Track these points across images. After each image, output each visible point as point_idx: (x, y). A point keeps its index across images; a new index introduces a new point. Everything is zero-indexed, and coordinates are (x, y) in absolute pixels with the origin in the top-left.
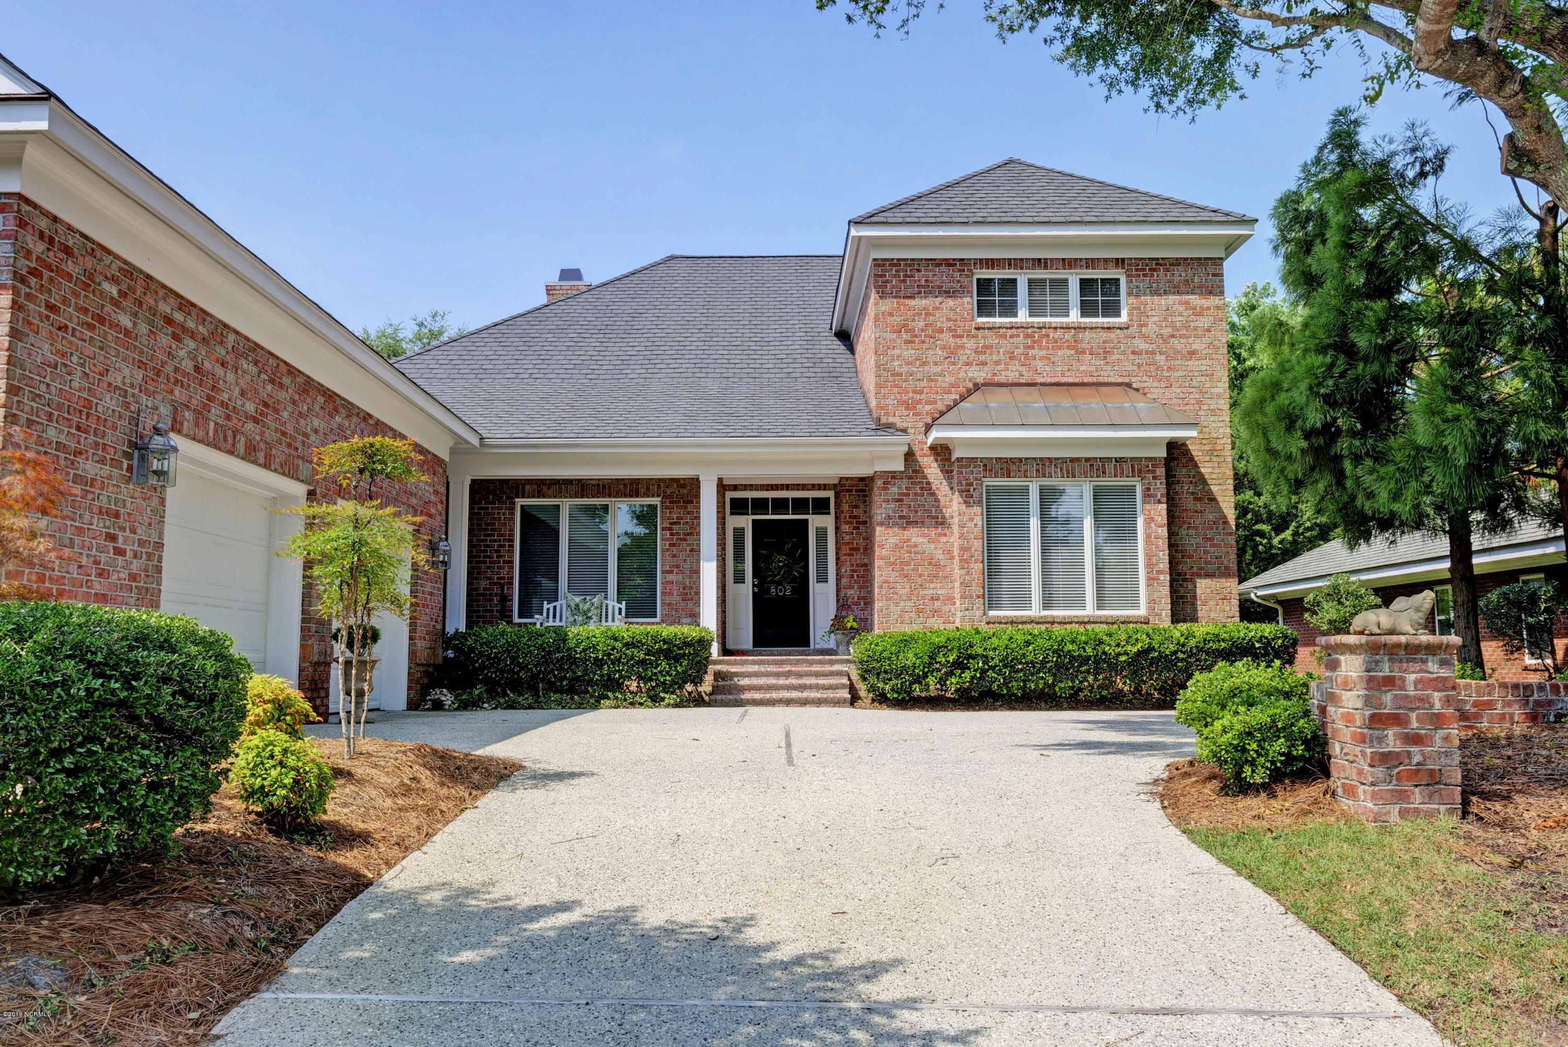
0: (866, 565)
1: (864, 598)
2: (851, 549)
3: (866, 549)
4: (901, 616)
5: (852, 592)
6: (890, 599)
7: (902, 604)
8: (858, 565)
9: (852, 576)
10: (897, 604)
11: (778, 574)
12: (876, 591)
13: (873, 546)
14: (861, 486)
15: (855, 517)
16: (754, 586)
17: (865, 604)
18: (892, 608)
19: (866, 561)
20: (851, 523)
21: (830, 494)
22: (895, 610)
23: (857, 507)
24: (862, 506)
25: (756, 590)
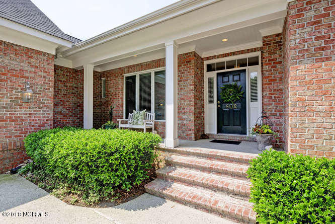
0: (281, 90)
1: (279, 111)
2: (270, 80)
3: (281, 79)
4: (317, 132)
5: (271, 107)
6: (305, 116)
7: (319, 120)
8: (275, 90)
9: (271, 97)
10: (313, 120)
11: (229, 98)
12: (290, 108)
13: (286, 78)
14: (278, 39)
15: (273, 60)
16: (218, 104)
17: (280, 114)
18: (307, 124)
19: (281, 87)
20: (270, 64)
21: (258, 54)
22: (310, 127)
23: (274, 53)
24: (278, 52)
25: (219, 106)
